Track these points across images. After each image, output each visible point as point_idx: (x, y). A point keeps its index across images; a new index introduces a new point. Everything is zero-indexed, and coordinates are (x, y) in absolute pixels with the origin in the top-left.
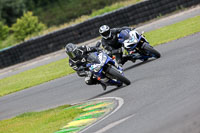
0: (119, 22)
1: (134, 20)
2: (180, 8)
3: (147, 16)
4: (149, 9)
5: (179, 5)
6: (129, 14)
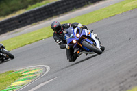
0: (46, 13)
1: (57, 12)
3: (66, 9)
5: (87, 2)
6: (53, 8)
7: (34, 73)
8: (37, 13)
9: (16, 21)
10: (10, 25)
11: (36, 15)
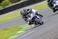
7: (27, 28)
8: (29, 2)
9: (20, 5)
10: (17, 7)
11: (28, 3)
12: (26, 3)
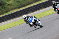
2: (30, 12)
3: (20, 15)
4: (21, 13)
5: (30, 11)
6: (15, 14)
8: (8, 16)
12: (6, 17)
